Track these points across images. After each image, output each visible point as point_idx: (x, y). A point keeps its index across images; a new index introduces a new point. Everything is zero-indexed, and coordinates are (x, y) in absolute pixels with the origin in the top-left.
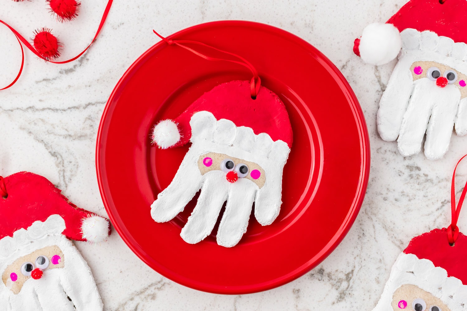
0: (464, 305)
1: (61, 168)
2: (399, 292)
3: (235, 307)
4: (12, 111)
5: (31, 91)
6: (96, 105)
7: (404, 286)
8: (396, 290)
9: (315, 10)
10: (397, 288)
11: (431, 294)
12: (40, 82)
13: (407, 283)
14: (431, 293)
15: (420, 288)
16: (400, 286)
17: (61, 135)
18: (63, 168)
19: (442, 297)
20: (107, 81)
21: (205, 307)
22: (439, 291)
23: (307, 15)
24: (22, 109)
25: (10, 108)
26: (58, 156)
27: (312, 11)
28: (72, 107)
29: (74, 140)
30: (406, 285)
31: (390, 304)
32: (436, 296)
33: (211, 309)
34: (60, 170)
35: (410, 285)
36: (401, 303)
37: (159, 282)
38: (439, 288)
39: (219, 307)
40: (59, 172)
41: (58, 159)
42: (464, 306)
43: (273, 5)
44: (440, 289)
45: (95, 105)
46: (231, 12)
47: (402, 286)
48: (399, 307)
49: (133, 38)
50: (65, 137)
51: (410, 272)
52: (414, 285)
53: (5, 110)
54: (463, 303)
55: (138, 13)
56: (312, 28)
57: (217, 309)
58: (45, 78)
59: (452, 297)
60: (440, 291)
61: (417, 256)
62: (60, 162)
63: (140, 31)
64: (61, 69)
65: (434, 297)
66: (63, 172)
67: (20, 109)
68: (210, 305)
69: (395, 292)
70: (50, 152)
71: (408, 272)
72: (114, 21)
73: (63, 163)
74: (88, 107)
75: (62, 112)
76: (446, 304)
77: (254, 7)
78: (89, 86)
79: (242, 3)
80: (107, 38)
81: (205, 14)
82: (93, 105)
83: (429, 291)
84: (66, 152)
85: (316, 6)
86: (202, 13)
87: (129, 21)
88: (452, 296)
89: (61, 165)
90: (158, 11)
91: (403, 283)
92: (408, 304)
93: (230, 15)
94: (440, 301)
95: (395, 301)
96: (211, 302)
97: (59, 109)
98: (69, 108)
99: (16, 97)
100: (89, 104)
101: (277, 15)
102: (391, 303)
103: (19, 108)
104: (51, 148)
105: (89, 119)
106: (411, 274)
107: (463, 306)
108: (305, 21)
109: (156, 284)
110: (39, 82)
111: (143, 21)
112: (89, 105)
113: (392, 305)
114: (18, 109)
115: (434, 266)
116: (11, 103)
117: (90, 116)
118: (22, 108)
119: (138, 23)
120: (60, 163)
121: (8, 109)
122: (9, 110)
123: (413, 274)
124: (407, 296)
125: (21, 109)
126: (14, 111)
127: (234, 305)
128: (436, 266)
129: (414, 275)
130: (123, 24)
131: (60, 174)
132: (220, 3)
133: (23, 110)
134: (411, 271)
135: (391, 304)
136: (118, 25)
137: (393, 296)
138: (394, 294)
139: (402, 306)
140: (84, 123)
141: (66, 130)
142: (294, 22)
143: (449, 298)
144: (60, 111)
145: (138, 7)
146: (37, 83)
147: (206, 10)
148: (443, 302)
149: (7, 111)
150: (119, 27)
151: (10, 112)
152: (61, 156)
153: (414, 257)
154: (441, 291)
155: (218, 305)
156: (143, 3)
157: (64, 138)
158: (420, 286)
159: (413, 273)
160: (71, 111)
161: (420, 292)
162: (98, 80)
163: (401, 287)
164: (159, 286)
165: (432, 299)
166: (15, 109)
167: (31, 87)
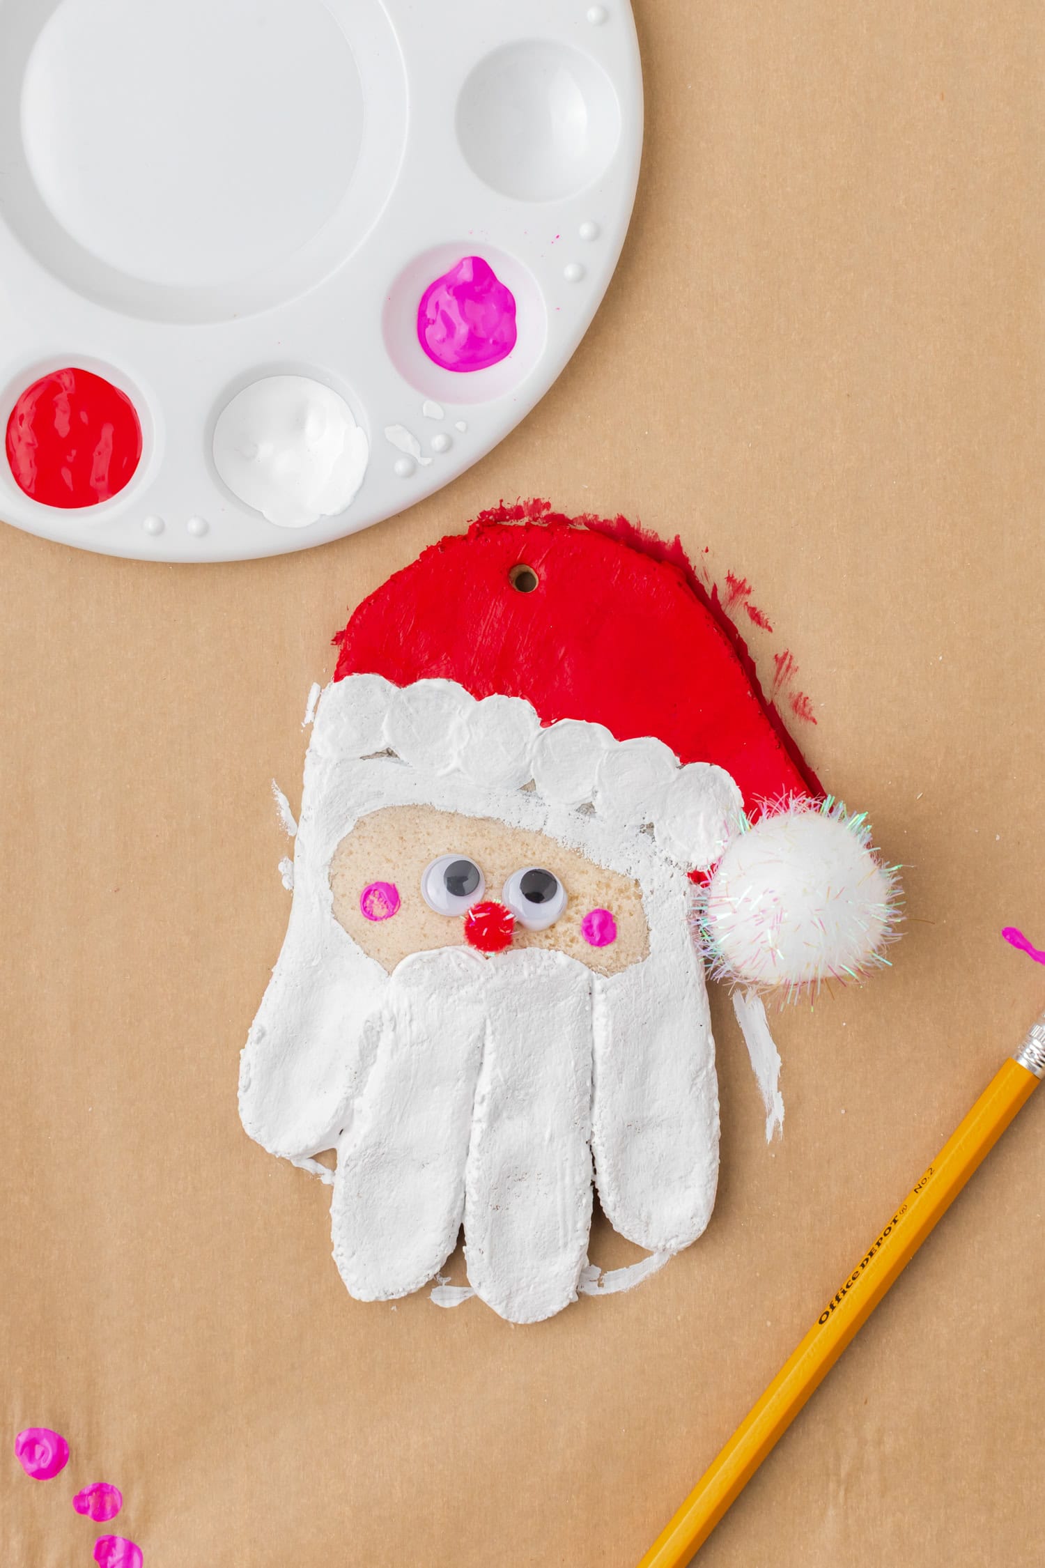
0: (651, 826)
2: (351, 853)
7: (367, 820)
8: (335, 847)
10: (339, 840)
11: (496, 822)
13: (379, 804)
14: (495, 816)
15: (442, 813)
16: (349, 827)
19: (548, 824)
22: (528, 802)
30: (376, 814)
31: (328, 916)
32: (523, 824)
35: (392, 811)
36: (371, 897)
38: (524, 788)
42: (655, 834)
44: (528, 788)
47: (360, 824)
48: (370, 916)
51: (378, 754)
52: (415, 807)
54: (647, 822)
59: (588, 809)
60: (533, 801)
61: (387, 677)
65: (515, 833)
69: (334, 859)
71: (369, 757)
76: (575, 846)
83: (487, 813)
88: (591, 806)
91: (360, 812)
92: (403, 895)
94: (547, 841)
95: (343, 896)
102: (329, 909)
106: (385, 761)
107: (652, 834)
113: (336, 918)
115: (472, 698)
123: (391, 758)
124: (388, 861)
128: (479, 697)
129: (402, 762)
134: (381, 747)
135: (333, 912)
137: (332, 878)
138: (330, 866)
139: (378, 909)
143: (582, 816)
148: (560, 841)
153: (375, 681)
154: (536, 795)
158: (439, 804)
159: (390, 753)
161: (448, 827)
163: (357, 828)
165: (509, 841)
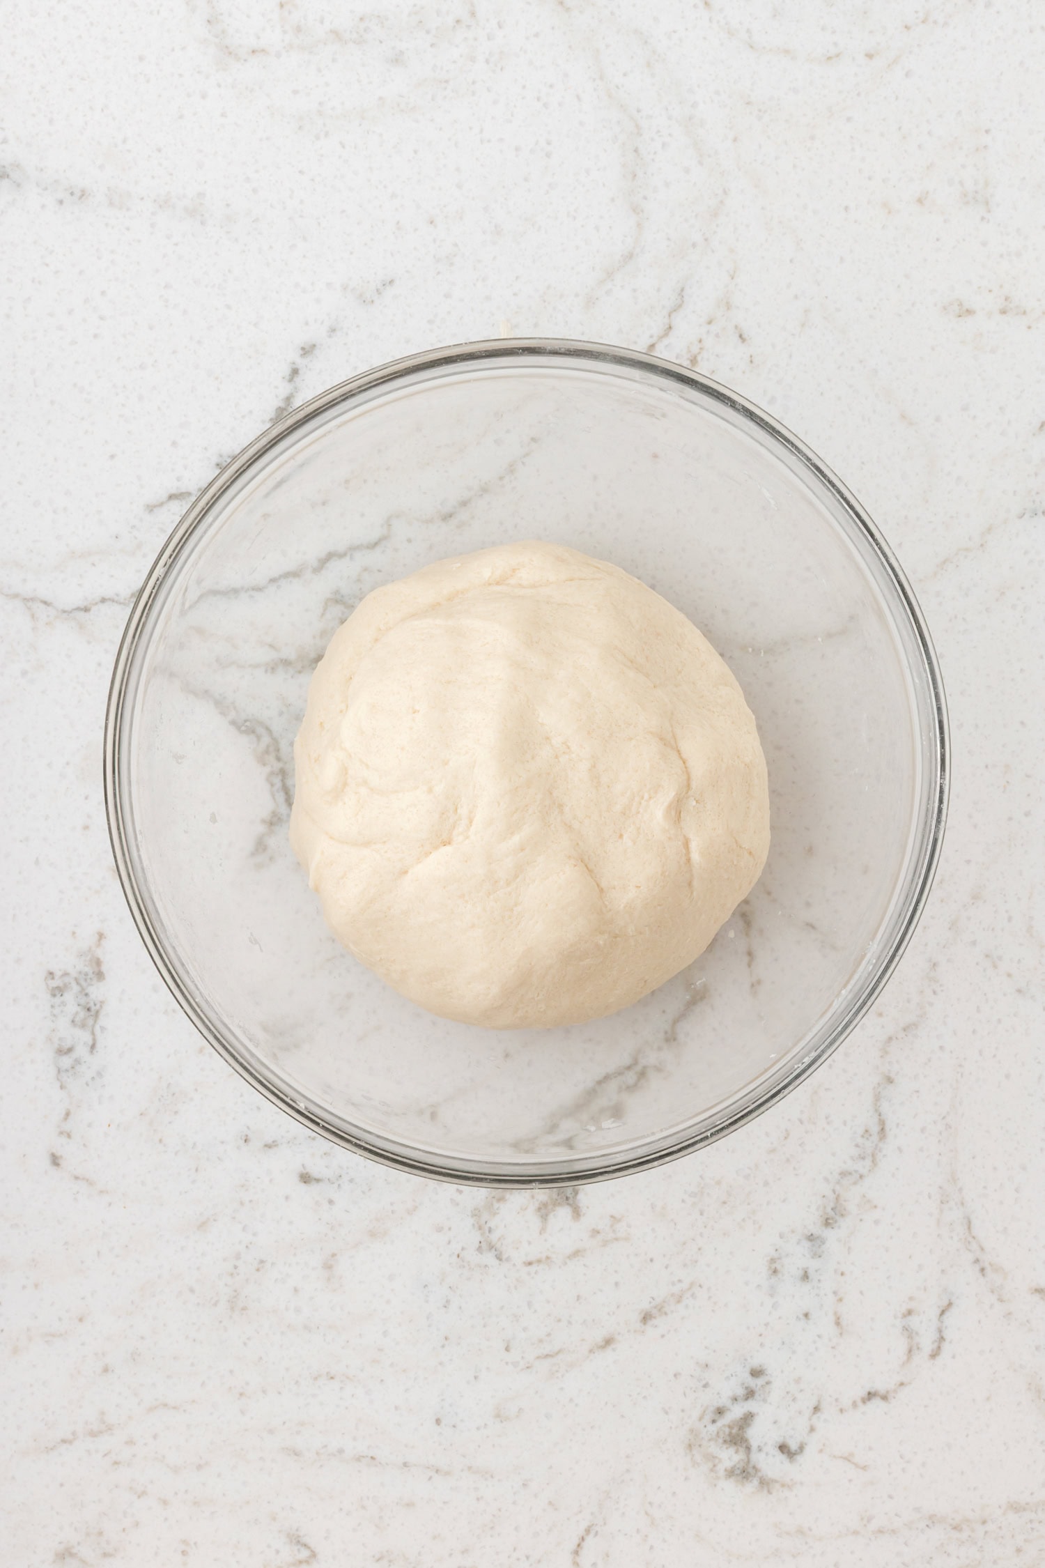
1: (272, 766)
3: (880, 1115)
4: (86, 610)
5: (136, 538)
6: (351, 555)
9: (985, 147)
12: (161, 504)
17: (257, 666)
18: (279, 765)
20: (376, 481)
21: (786, 1130)
23: (963, 166)
24: (116, 598)
25: (82, 604)
26: (260, 730)
27: (977, 150)
28: (281, 577)
29: (300, 672)
33: (807, 1132)
34: (272, 773)
37: (629, 1068)
39: (828, 1123)
40: (268, 779)
41: (259, 738)
43: (853, 150)
45: (348, 557)
46: (725, 192)
49: (430, 322)
50: (272, 668)
53: (64, 612)
55: (435, 241)
56: (987, 203)
57: (824, 1129)
58: (174, 491)
62: (268, 747)
63: (447, 296)
64: (221, 456)
66: (280, 777)
67: (110, 599)
68: (801, 1122)
70: (233, 723)
72: (361, 277)
73: (278, 750)
74: (327, 565)
75: (251, 597)
77: (795, 166)
78: (324, 504)
79: (755, 160)
80: (347, 334)
81: (642, 211)
82: (341, 556)
84: (281, 714)
85: (987, 132)
86: (634, 210)
87: (407, 272)
89: (271, 758)
90: (496, 226)
93: (722, 202)
96: (802, 1112)
97: (242, 588)
98: (273, 580)
99: (94, 565)
100: (330, 556)
101: (870, 178)
103: (107, 597)
104: (235, 708)
105: (337, 602)
108: (961, 183)
109: (620, 1073)
110: (155, 506)
111: (452, 264)
112: (328, 560)
114: (103, 600)
116: (79, 585)
117: (337, 592)
118: (117, 595)
119: (439, 273)
120: (267, 752)
121: (75, 607)
122: (78, 609)
125: (113, 601)
126: (94, 609)
127: (876, 1111)
130: (391, 282)
131: (272, 785)
132: (687, 171)
133: (120, 603)
136: (377, 290)
140: (323, 615)
141: (271, 646)
142: (927, 193)
144: (246, 591)
145: (431, 223)
146: (151, 510)
147: (645, 198)
149: (71, 612)
150: (380, 293)
151: (82, 614)
152: (268, 729)
155: (827, 1118)
156: (445, 206)
157: (266, 671)
160: (279, 587)
162: (347, 482)
164: (630, 1078)
166: (96, 604)
167: (133, 527)
